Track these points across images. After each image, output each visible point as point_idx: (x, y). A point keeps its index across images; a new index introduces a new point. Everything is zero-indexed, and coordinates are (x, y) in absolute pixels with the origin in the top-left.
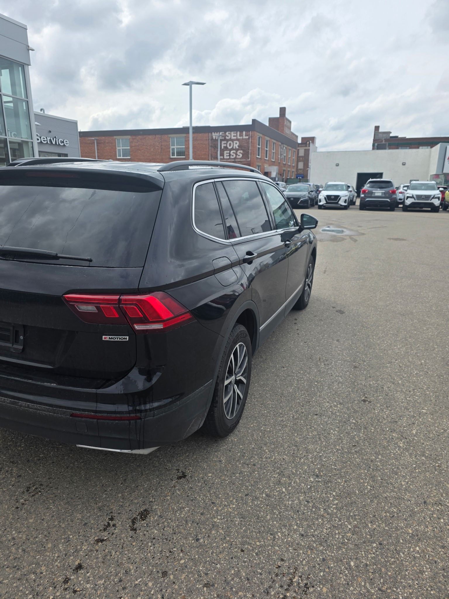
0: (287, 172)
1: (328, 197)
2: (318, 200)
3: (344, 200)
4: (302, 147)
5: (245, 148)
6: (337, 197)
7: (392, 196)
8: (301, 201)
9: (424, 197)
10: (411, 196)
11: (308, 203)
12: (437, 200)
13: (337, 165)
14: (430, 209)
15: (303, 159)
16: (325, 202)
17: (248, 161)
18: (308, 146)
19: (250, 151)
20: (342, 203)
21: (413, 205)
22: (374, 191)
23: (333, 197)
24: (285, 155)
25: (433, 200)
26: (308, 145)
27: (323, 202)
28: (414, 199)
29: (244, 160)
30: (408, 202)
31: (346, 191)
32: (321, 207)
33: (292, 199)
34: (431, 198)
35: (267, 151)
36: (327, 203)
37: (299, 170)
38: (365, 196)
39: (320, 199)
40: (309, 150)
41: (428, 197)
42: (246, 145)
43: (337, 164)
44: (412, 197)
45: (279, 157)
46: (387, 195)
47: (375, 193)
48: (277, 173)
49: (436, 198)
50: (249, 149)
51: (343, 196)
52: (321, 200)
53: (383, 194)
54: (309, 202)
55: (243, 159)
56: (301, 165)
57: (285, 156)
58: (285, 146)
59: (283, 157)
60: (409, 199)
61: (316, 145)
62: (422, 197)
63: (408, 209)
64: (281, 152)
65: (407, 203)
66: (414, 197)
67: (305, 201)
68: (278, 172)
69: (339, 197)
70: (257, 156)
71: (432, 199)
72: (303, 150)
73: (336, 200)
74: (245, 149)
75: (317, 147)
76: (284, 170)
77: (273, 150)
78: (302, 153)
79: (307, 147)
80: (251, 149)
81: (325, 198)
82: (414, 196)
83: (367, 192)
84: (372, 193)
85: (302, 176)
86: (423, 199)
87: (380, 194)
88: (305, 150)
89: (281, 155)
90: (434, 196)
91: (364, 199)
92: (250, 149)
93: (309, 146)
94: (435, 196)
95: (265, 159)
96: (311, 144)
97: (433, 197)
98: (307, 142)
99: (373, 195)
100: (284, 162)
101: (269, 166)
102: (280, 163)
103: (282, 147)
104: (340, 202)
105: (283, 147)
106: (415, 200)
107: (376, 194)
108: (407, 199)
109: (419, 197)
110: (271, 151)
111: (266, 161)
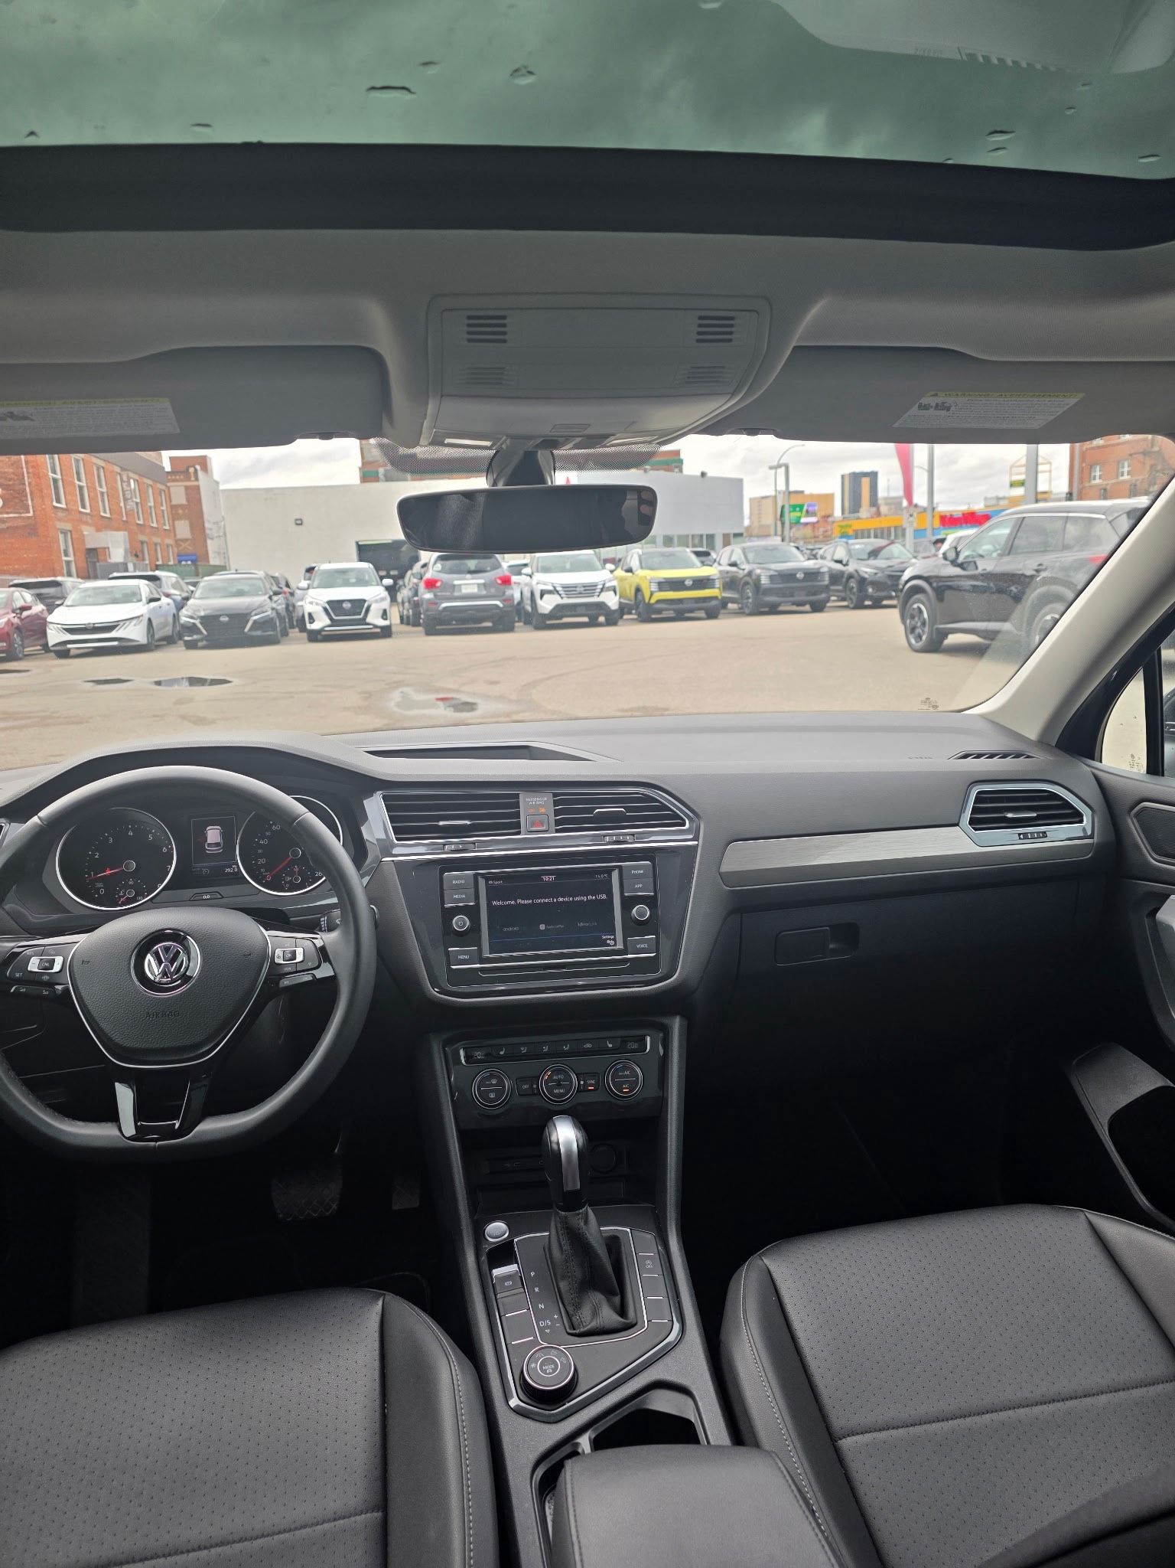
0: (153, 546)
1: (334, 607)
2: (303, 616)
3: (381, 612)
4: (177, 481)
5: (10, 480)
6: (359, 604)
7: (504, 593)
8: (255, 622)
9: (583, 589)
10: (551, 588)
11: (274, 629)
12: (612, 593)
13: (299, 523)
14: (585, 619)
15: (186, 511)
16: (328, 622)
17: (29, 518)
18: (193, 479)
19: (28, 490)
20: (375, 619)
21: (560, 611)
22: (456, 582)
23: (347, 606)
24: (138, 500)
25: (603, 594)
26: (192, 475)
27: (321, 622)
28: (560, 595)
29: (11, 515)
30: (546, 605)
31: (378, 585)
32: (315, 637)
33: (225, 619)
34: (599, 590)
35: (81, 488)
36: (334, 623)
37: (181, 543)
38: (435, 595)
39: (310, 615)
40: (198, 488)
41: (589, 589)
42: (11, 470)
43: (297, 520)
44: (555, 591)
45: (122, 504)
46: (493, 591)
47: (460, 585)
48: (126, 550)
49: (609, 589)
50: (24, 484)
51: (376, 601)
52: (314, 616)
53: (482, 587)
54: (278, 624)
55: (8, 513)
56: (183, 529)
57: (137, 503)
58: (131, 475)
59: (131, 505)
60: (546, 597)
61: (216, 476)
62: (578, 589)
63: (548, 622)
64: (123, 491)
65: (546, 609)
66: (557, 592)
67: (265, 624)
68: (128, 546)
69: (366, 605)
70: (55, 504)
71: (600, 593)
72: (182, 491)
73: (359, 614)
74: (11, 483)
75: (217, 483)
76: (142, 543)
77: (101, 486)
78: (179, 496)
79: (189, 480)
80: (30, 484)
81: (325, 609)
82: (558, 589)
83: (438, 584)
84: (454, 586)
85: (194, 558)
86: (580, 594)
87: (474, 590)
88: (187, 488)
89: (125, 500)
90: (604, 585)
91: (436, 604)
92: (27, 483)
93: (197, 479)
94: (607, 585)
95: (80, 512)
96: (200, 474)
97: (601, 586)
98: (188, 470)
99: (456, 594)
100: (139, 519)
101: (98, 530)
102: (126, 522)
103: (125, 478)
104: (369, 620)
105: (129, 478)
106: (562, 598)
107: (465, 591)
108: (542, 597)
109: (569, 589)
110: (95, 489)
111: (84, 518)
